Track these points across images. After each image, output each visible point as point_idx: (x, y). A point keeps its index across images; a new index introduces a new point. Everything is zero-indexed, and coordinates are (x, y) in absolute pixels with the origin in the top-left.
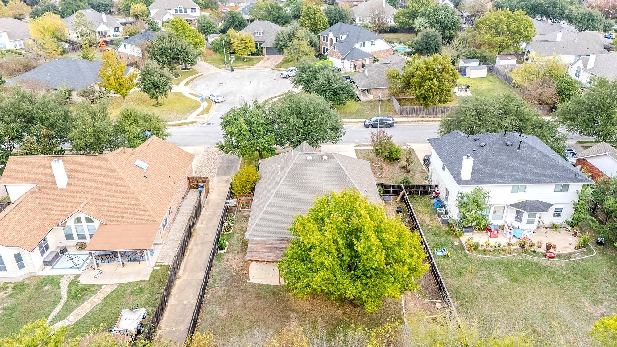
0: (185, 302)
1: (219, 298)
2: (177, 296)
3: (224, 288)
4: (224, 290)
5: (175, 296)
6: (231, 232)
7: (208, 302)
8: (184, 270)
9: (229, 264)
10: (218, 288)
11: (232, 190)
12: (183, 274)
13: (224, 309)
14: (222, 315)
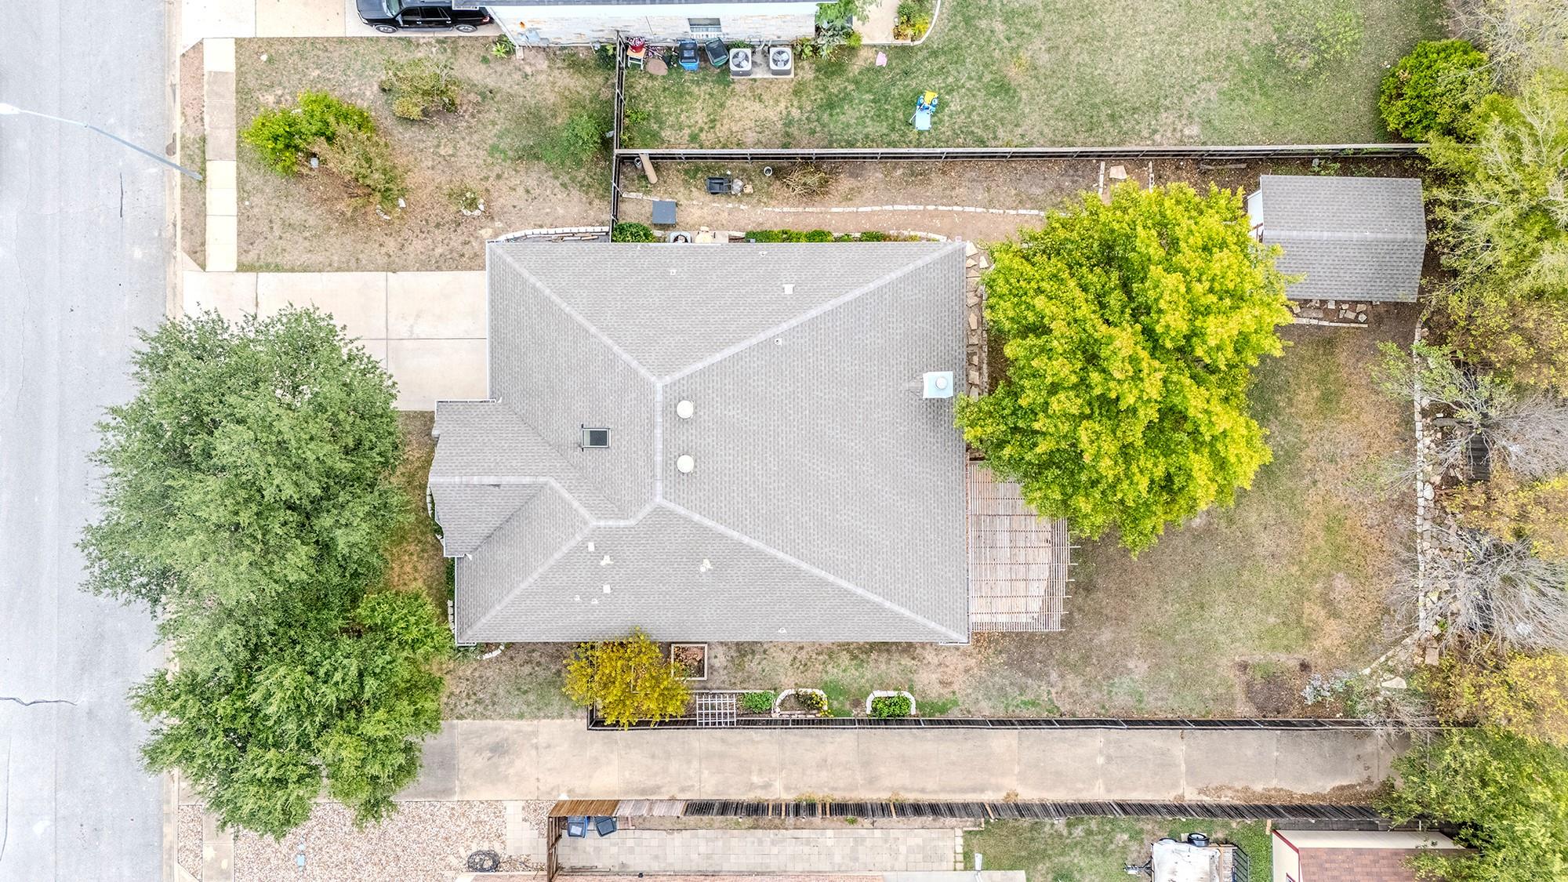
0: (1100, 760)
1: (1087, 684)
2: (1080, 785)
3: (1054, 676)
4: (1062, 676)
5: (1080, 791)
6: (819, 692)
7: (1103, 707)
8: (982, 791)
9: (962, 678)
10: (1053, 691)
11: (608, 722)
12: (998, 789)
13: (1125, 666)
14: (1143, 667)
